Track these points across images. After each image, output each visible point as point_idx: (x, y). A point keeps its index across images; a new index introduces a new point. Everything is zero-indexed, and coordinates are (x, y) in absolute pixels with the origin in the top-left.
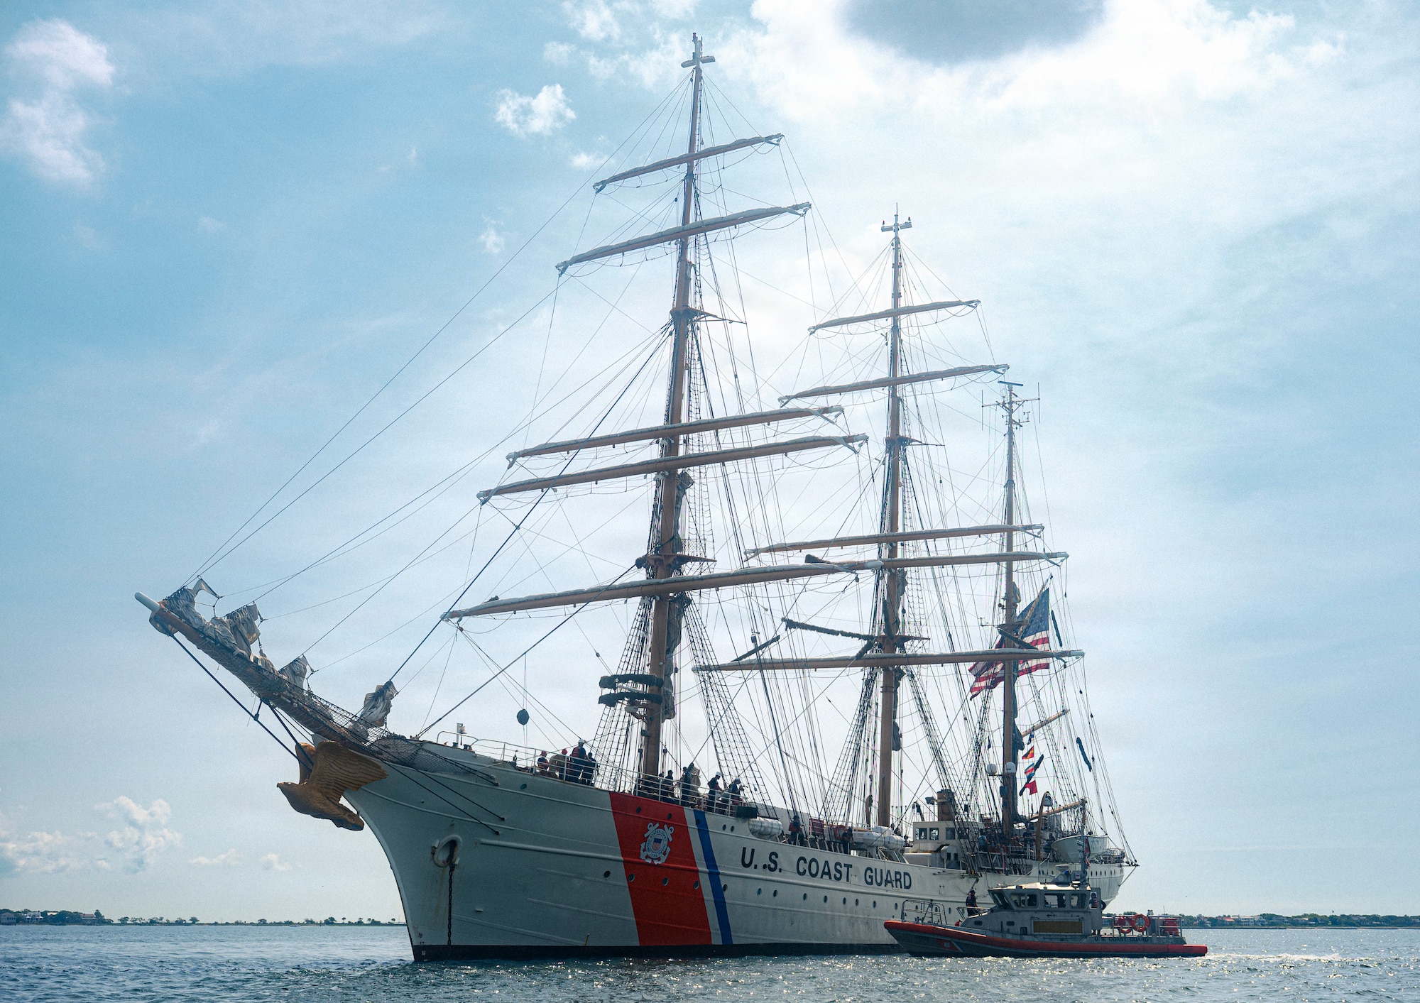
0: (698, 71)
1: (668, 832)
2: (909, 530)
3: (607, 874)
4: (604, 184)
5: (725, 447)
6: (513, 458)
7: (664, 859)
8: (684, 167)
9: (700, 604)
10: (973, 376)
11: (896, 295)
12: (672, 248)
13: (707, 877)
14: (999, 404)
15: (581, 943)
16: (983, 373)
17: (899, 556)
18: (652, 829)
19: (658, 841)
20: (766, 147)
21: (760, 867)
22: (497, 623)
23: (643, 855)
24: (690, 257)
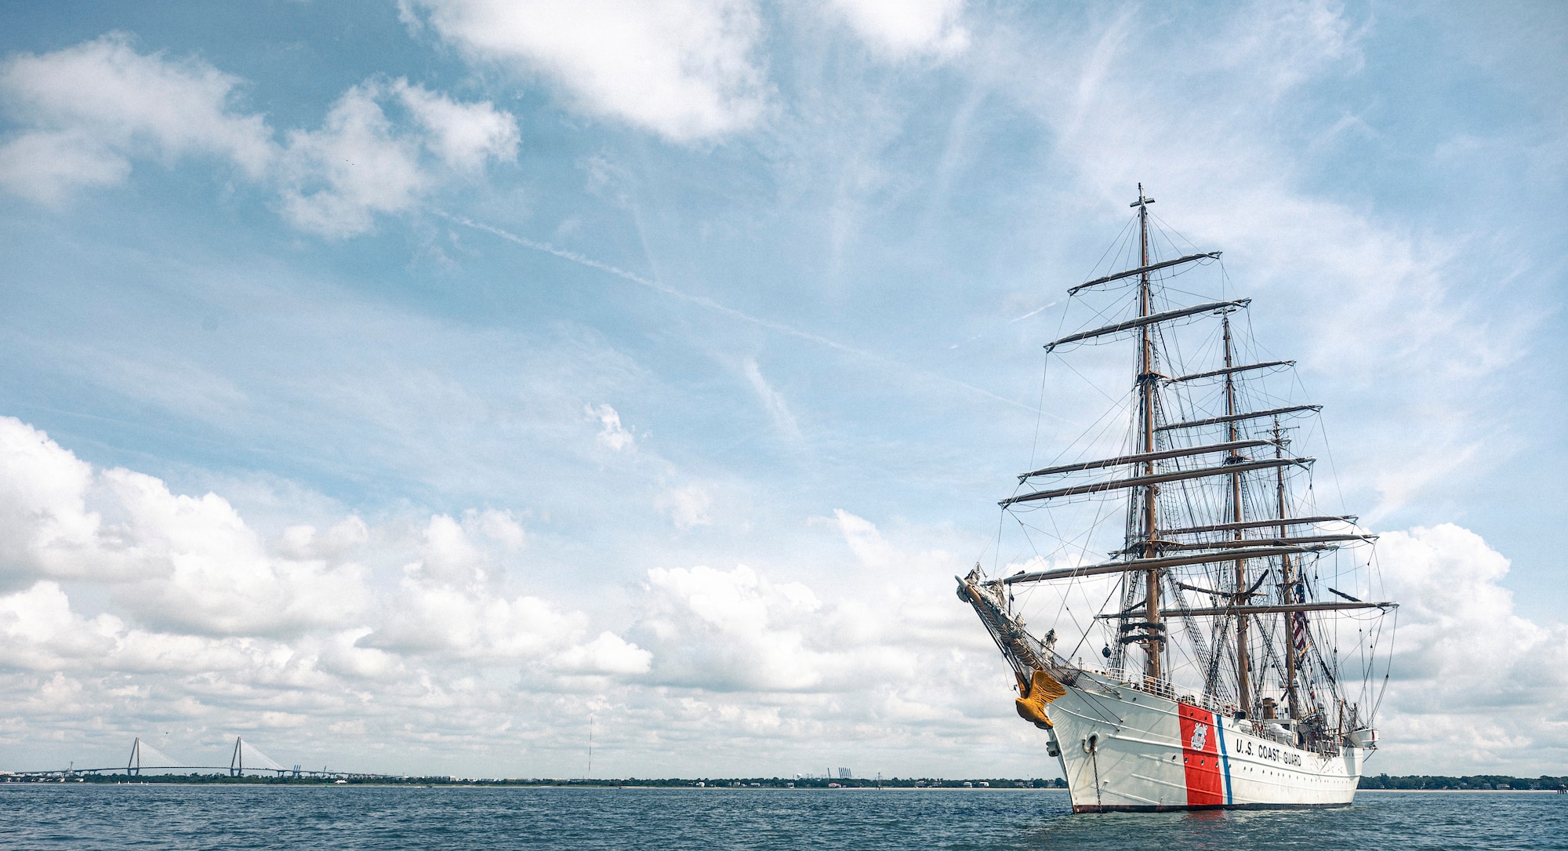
0: (1143, 209)
1: (1205, 728)
2: (1248, 521)
3: (1174, 758)
4: (1077, 289)
5: (1183, 469)
6: (1023, 478)
7: (1202, 746)
8: (1140, 275)
9: (1177, 574)
10: (1292, 413)
11: (1228, 359)
12: (1134, 331)
13: (1222, 760)
14: (1268, 431)
15: (1158, 803)
16: (1302, 411)
17: (1243, 538)
18: (1198, 726)
19: (1200, 735)
20: (1208, 260)
21: (1244, 752)
22: (1024, 589)
23: (1193, 744)
24: (1149, 336)
